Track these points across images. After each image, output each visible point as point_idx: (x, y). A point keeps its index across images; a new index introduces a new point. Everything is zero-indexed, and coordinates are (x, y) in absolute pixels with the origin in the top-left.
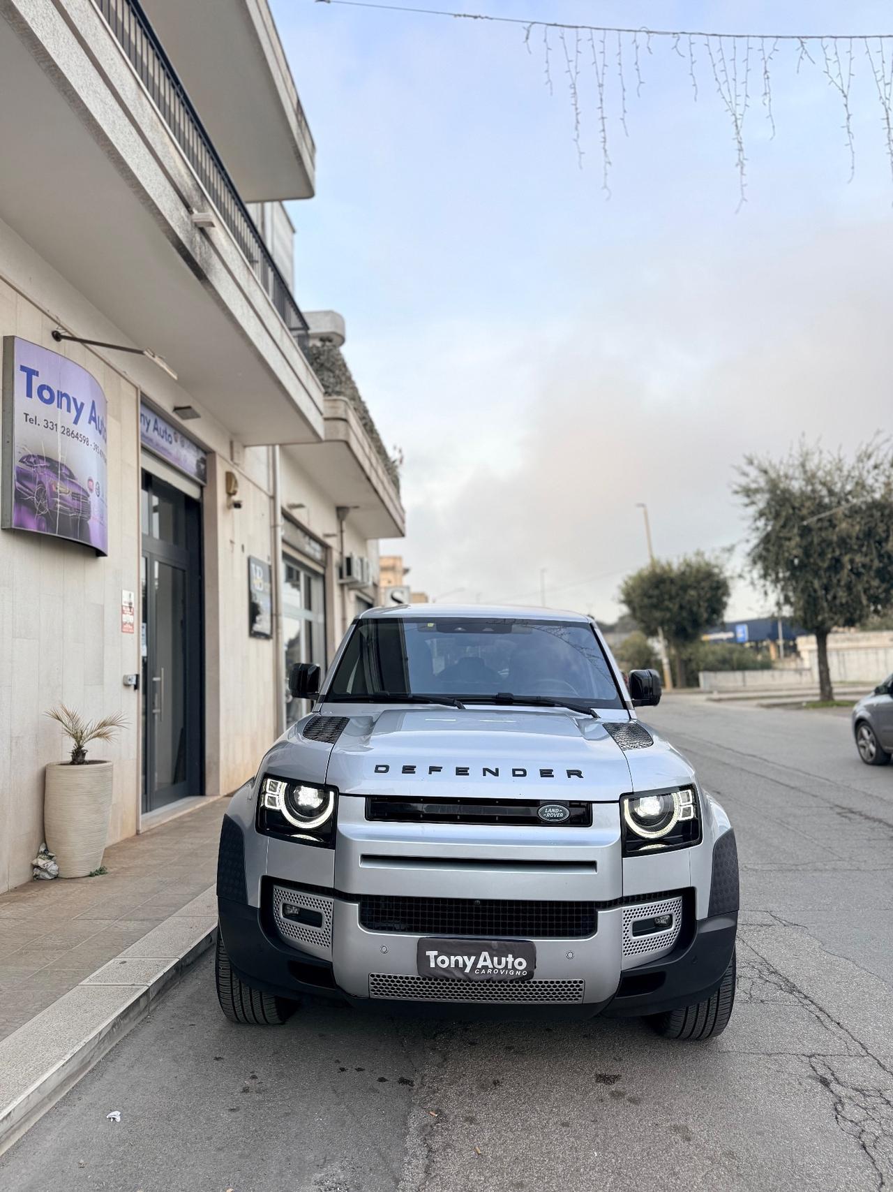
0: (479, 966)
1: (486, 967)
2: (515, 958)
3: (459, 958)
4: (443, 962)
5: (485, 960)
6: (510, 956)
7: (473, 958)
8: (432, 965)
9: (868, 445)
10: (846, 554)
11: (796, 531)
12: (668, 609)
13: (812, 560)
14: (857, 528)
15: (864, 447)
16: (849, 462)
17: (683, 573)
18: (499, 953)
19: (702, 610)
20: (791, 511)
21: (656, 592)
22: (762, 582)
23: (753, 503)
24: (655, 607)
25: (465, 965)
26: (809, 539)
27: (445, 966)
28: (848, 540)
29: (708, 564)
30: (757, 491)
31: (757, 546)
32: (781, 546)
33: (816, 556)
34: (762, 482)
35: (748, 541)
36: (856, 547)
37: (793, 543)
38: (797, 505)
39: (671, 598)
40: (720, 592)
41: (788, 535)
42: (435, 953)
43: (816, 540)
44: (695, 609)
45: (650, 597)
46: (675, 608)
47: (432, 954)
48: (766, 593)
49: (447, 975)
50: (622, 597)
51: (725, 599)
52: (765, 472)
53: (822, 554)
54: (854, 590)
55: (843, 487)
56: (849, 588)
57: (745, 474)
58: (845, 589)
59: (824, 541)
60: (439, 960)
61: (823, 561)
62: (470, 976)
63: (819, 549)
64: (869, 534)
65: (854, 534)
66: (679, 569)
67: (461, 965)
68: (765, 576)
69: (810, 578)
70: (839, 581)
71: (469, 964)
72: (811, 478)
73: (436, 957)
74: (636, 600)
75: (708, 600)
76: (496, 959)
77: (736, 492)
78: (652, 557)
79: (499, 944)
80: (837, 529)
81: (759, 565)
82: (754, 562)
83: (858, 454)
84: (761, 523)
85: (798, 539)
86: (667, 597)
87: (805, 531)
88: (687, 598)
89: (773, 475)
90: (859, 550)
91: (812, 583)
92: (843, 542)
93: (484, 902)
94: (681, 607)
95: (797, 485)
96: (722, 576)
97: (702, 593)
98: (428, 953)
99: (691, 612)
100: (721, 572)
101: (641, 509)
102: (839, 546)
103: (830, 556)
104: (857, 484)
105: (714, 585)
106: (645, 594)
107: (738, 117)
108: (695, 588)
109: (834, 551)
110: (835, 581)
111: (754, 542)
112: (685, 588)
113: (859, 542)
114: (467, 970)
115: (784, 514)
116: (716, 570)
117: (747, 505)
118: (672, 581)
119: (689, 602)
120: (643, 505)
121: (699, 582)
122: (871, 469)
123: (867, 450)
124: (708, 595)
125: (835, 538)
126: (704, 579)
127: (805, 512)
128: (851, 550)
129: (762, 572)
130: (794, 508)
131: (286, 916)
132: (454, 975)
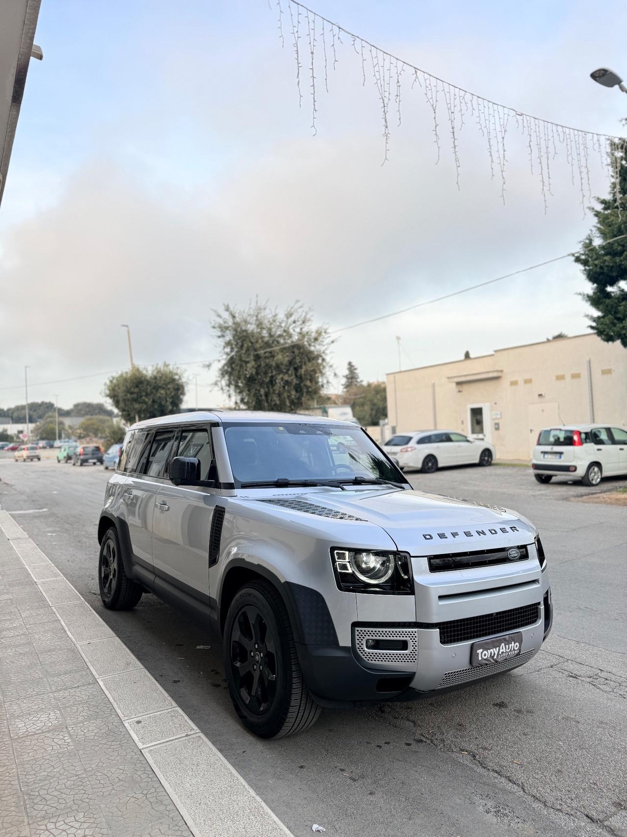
0: (500, 653)
1: (503, 652)
2: (515, 643)
3: (492, 650)
4: (485, 655)
5: (503, 649)
6: (513, 642)
7: (498, 648)
8: (480, 658)
9: (292, 308)
10: (279, 374)
11: (252, 357)
12: (144, 402)
13: (260, 377)
14: (287, 359)
15: (289, 309)
16: (281, 316)
17: (155, 378)
18: (508, 642)
19: (168, 403)
20: (250, 344)
21: (136, 390)
22: (227, 388)
23: (223, 336)
24: (135, 400)
25: (494, 654)
26: (259, 363)
27: (486, 657)
28: (281, 366)
29: (171, 372)
30: (227, 328)
31: (225, 365)
32: (241, 366)
33: (262, 374)
34: (230, 323)
35: (219, 361)
36: (285, 371)
37: (249, 365)
38: (253, 341)
39: (147, 395)
40: (180, 392)
41: (248, 360)
42: (481, 650)
43: (263, 364)
44: (163, 403)
45: (132, 393)
46: (150, 402)
47: (480, 651)
48: (230, 396)
49: (487, 662)
50: (108, 392)
51: (181, 397)
52: (234, 317)
53: (266, 373)
54: (282, 397)
55: (275, 332)
56: (279, 395)
57: (219, 316)
58: (277, 396)
59: (267, 365)
60: (483, 654)
61: (266, 377)
62: (497, 660)
63: (264, 370)
64: (291, 363)
65: (285, 362)
66: (152, 374)
67: (492, 655)
68: (229, 386)
69: (258, 388)
70: (274, 390)
71: (496, 653)
72: (260, 325)
73: (482, 653)
74: (121, 395)
75: (172, 397)
76: (507, 646)
77: (214, 327)
78: (133, 364)
79: (509, 637)
80: (276, 359)
81: (227, 377)
82: (223, 375)
83: (286, 312)
84: (228, 350)
85: (253, 363)
86: (144, 394)
87: (257, 358)
88: (158, 395)
89: (238, 320)
90: (287, 373)
91: (259, 391)
92: (278, 367)
93: (497, 613)
94: (154, 401)
95: (251, 328)
96: (180, 381)
97: (168, 392)
98: (478, 651)
99: (160, 405)
100: (180, 378)
101: (126, 328)
102: (275, 370)
103: (270, 375)
104: (285, 331)
105: (176, 387)
106: (129, 391)
107: (386, 105)
108: (164, 388)
109: (272, 372)
110: (271, 390)
111: (223, 362)
112: (157, 388)
113: (286, 368)
114: (495, 657)
115: (245, 345)
116: (177, 377)
117: (219, 337)
118: (148, 383)
119: (159, 397)
120: (127, 326)
121: (166, 385)
122: (292, 323)
123: (290, 311)
124: (173, 394)
125: (274, 364)
126: (169, 383)
127: (258, 346)
128: (281, 372)
129: (228, 382)
130: (252, 343)
131: (367, 647)
132: (491, 662)
